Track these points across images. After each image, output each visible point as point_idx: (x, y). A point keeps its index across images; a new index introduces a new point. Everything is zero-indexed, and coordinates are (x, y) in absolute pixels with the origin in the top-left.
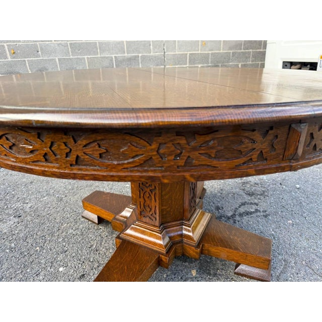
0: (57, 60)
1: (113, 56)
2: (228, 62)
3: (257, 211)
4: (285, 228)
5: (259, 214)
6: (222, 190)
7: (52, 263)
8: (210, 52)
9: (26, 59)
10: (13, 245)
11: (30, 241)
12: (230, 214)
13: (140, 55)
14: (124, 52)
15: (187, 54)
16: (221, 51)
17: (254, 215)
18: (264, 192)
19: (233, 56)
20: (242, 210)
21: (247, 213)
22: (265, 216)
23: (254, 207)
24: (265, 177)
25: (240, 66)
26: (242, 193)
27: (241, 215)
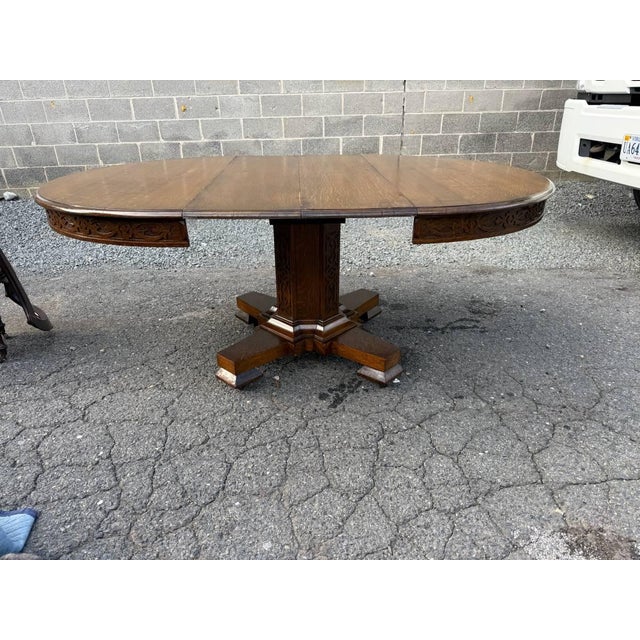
0: (242, 121)
1: (323, 117)
2: (511, 130)
3: (475, 326)
4: (499, 343)
5: (475, 329)
6: (442, 306)
8: (481, 113)
9: (200, 119)
12: (440, 327)
13: (364, 116)
14: (341, 112)
15: (440, 115)
16: (501, 111)
17: (469, 330)
18: (494, 311)
19: (520, 120)
20: (458, 324)
21: (462, 328)
22: (482, 332)
23: (473, 323)
24: (505, 298)
25: (533, 136)
26: (465, 310)
27: (453, 328)
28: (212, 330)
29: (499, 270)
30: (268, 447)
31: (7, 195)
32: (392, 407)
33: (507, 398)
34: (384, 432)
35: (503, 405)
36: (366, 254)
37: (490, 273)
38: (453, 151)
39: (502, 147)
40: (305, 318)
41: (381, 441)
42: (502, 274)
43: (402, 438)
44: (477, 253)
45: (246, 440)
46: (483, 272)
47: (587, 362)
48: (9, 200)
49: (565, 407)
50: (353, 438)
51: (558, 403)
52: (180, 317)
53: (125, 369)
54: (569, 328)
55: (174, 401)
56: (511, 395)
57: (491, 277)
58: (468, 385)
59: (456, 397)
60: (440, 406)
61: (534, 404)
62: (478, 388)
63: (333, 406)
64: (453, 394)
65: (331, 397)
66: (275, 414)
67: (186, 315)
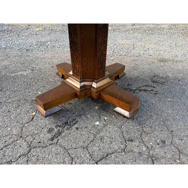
3: (152, 90)
4: (163, 102)
5: (152, 92)
6: (138, 77)
7: (37, 90)
10: (25, 80)
11: (32, 80)
12: (133, 89)
17: (148, 92)
18: (164, 82)
20: (143, 88)
21: (145, 90)
22: (155, 94)
23: (151, 88)
24: (171, 75)
26: (149, 80)
27: (140, 90)
28: (24, 81)
29: (170, 61)
32: (86, 144)
33: (161, 144)
36: (113, 50)
37: (166, 62)
42: (171, 63)
44: (162, 52)
46: (163, 61)
52: (16, 74)
56: (164, 142)
57: (166, 63)
58: (139, 131)
59: (128, 141)
60: (116, 147)
61: (178, 153)
62: (143, 134)
63: (52, 139)
64: (127, 137)
65: (55, 132)
66: (17, 140)
67: (19, 73)
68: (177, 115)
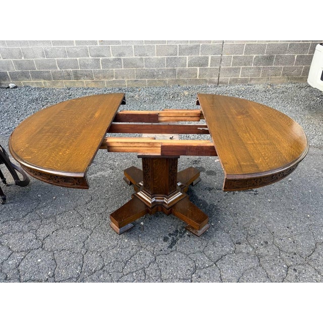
0: (133, 47)
1: (178, 45)
2: (284, 53)
5: (251, 192)
8: (267, 43)
9: (110, 46)
13: (201, 44)
14: (188, 42)
15: (244, 44)
16: (279, 42)
17: (248, 192)
19: (289, 48)
22: (255, 194)
25: (296, 57)
28: (111, 186)
30: (134, 274)
31: (11, 85)
32: (202, 249)
33: (264, 245)
34: (196, 268)
35: (262, 250)
38: (249, 65)
39: (278, 63)
40: (158, 194)
41: (194, 275)
43: (205, 273)
45: (123, 268)
47: (311, 221)
48: (12, 88)
49: (295, 254)
50: (179, 272)
51: (292, 250)
52: (96, 175)
53: (65, 212)
54: (303, 194)
55: (88, 237)
56: (266, 243)
58: (244, 235)
59: (237, 243)
60: (228, 250)
61: (278, 251)
62: (249, 237)
63: (171, 247)
64: (235, 240)
65: (170, 240)
66: (139, 250)
67: (98, 174)
68: (277, 216)
